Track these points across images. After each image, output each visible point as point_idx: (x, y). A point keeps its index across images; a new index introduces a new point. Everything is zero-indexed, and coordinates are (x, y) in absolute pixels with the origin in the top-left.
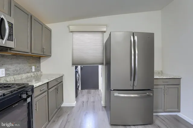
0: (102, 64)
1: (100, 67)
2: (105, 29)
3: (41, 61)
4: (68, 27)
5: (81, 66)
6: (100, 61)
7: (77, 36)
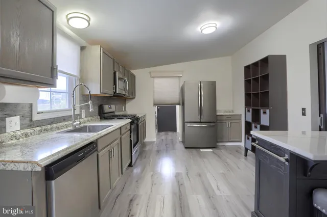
0: (179, 104)
1: (178, 107)
2: (181, 75)
3: (127, 102)
4: (150, 73)
5: (158, 107)
6: (177, 102)
7: (157, 81)
